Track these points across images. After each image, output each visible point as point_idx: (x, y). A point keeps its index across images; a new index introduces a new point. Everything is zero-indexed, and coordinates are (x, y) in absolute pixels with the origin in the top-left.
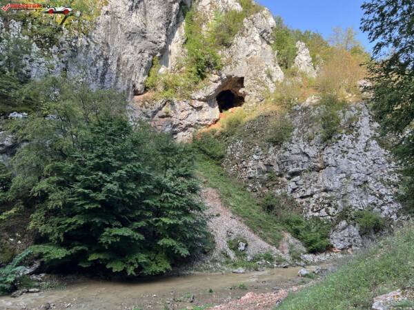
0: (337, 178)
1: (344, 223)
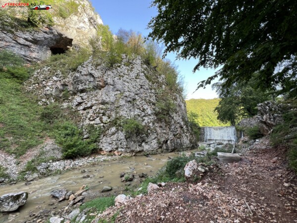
0: (112, 94)
1: (113, 129)
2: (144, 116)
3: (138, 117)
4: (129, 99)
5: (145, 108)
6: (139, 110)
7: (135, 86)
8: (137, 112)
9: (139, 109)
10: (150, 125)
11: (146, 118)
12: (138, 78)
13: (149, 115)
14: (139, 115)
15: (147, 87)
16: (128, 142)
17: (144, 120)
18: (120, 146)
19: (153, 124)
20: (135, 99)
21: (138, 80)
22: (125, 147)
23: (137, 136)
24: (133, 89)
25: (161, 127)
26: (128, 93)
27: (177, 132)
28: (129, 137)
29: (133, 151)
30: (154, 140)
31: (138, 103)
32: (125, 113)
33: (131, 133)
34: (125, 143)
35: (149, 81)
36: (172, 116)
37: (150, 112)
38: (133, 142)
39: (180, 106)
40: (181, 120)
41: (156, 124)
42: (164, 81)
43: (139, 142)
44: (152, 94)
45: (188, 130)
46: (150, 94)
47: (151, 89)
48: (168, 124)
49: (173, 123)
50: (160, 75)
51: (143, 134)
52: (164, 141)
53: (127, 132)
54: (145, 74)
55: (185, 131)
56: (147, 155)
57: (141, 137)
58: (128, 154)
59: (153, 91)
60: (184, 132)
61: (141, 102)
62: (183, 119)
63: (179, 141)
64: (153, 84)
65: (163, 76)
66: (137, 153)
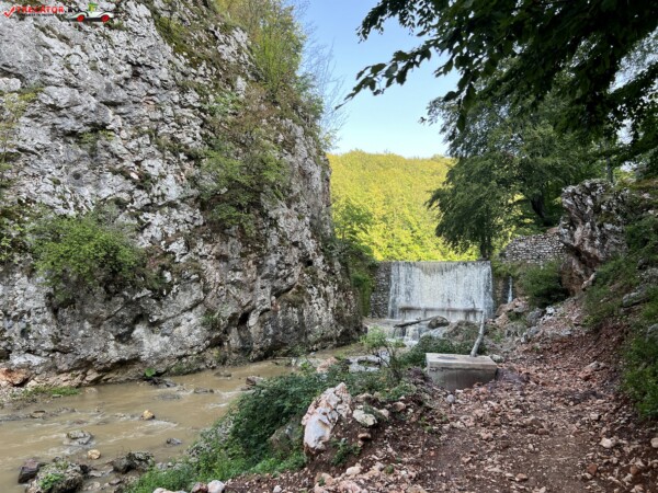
2: (147, 208)
3: (114, 210)
4: (70, 124)
5: (154, 173)
6: (119, 179)
7: (101, 65)
8: (112, 187)
9: (124, 173)
10: (173, 247)
11: (156, 219)
12: (119, 28)
13: (172, 205)
14: (120, 204)
15: (164, 74)
16: (60, 322)
17: (143, 227)
18: (18, 343)
19: (189, 246)
20: (103, 127)
21: (119, 37)
22: (49, 345)
23: (109, 296)
24: (89, 76)
25: (221, 258)
26: (66, 90)
27: (290, 280)
28: (69, 303)
29: (86, 364)
30: (191, 315)
31: (117, 145)
32: (50, 188)
33: (80, 282)
34: (45, 330)
35: (176, 51)
36: (272, 214)
37: (174, 193)
38: (87, 325)
39: (305, 176)
40: (307, 232)
41: (200, 244)
42: (244, 57)
43: (118, 322)
44: (188, 112)
45: (330, 273)
46: (180, 111)
47: (183, 90)
48: (254, 246)
49: (275, 241)
50: (226, 29)
51: (136, 288)
52: (232, 318)
53: (59, 278)
54: (154, 12)
55: (322, 275)
56: (155, 379)
57: (128, 303)
58: (63, 377)
59: (192, 97)
60: (315, 282)
61: (132, 145)
62: (316, 231)
63: (293, 314)
64: (194, 65)
65: (240, 36)
66: (106, 370)
